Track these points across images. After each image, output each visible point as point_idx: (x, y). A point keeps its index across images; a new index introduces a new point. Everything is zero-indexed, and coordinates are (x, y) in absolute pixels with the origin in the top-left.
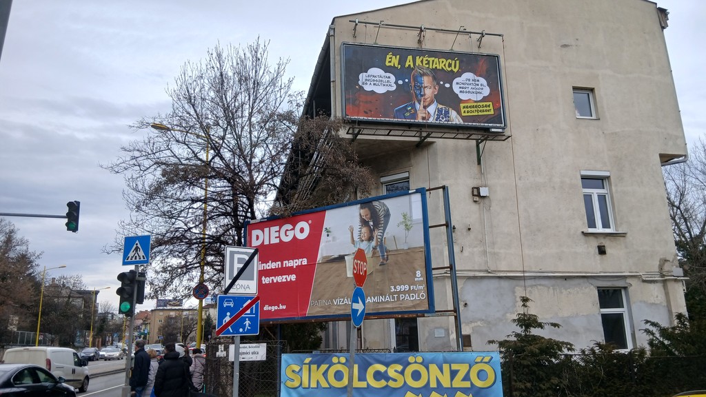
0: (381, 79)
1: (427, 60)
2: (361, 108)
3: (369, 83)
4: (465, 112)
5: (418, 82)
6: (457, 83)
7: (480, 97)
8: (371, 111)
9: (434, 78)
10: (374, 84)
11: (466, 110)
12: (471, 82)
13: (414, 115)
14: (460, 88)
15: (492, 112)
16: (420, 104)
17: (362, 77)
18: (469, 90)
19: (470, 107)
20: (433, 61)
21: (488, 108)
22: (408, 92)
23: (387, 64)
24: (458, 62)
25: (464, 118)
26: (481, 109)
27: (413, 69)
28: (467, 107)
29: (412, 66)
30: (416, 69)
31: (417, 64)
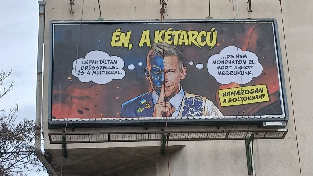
0: (103, 65)
1: (169, 35)
2: (74, 106)
3: (86, 71)
4: (225, 101)
5: (157, 65)
6: (214, 62)
7: (247, 79)
8: (87, 109)
9: (181, 58)
10: (94, 73)
11: (227, 98)
12: (235, 59)
13: (151, 111)
14: (219, 68)
15: (266, 99)
16: (159, 94)
17: (78, 64)
18: (232, 70)
19: (234, 93)
20: (179, 35)
21: (260, 94)
22: (143, 81)
23: (114, 44)
24: (215, 34)
25: (224, 110)
26: (250, 95)
27: (150, 48)
28: (229, 94)
29: (149, 44)
30: (155, 47)
31: (156, 41)
